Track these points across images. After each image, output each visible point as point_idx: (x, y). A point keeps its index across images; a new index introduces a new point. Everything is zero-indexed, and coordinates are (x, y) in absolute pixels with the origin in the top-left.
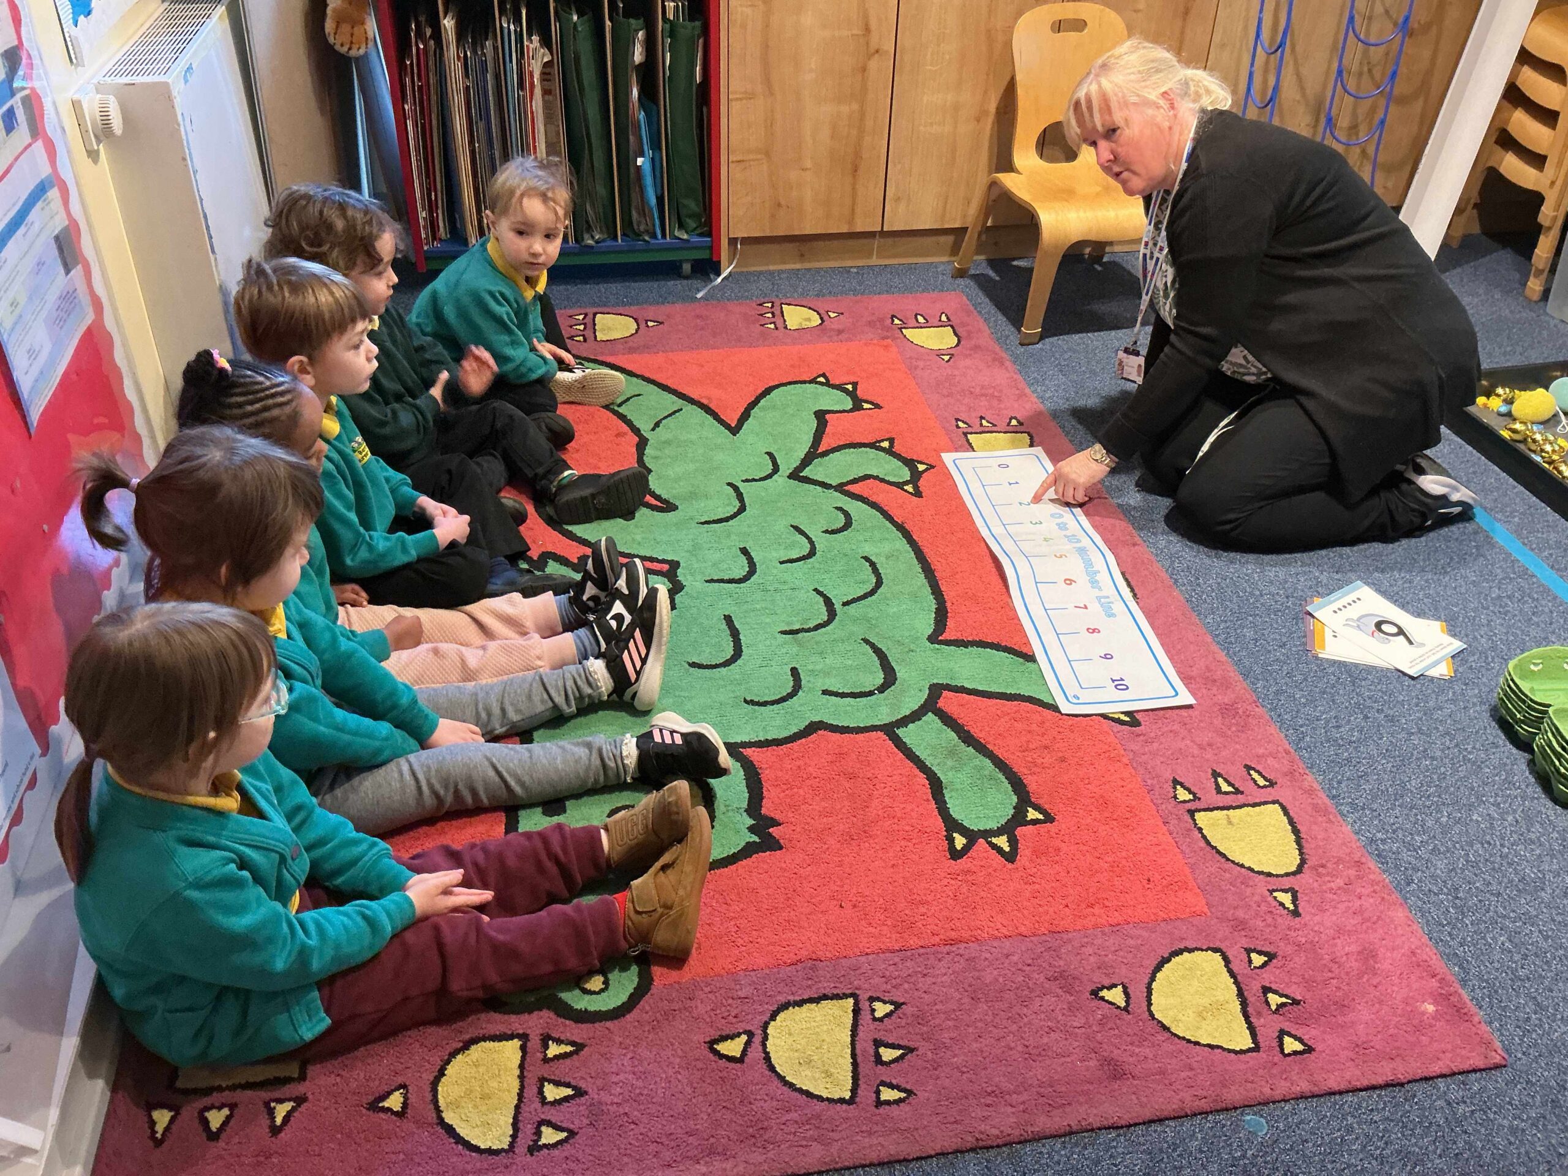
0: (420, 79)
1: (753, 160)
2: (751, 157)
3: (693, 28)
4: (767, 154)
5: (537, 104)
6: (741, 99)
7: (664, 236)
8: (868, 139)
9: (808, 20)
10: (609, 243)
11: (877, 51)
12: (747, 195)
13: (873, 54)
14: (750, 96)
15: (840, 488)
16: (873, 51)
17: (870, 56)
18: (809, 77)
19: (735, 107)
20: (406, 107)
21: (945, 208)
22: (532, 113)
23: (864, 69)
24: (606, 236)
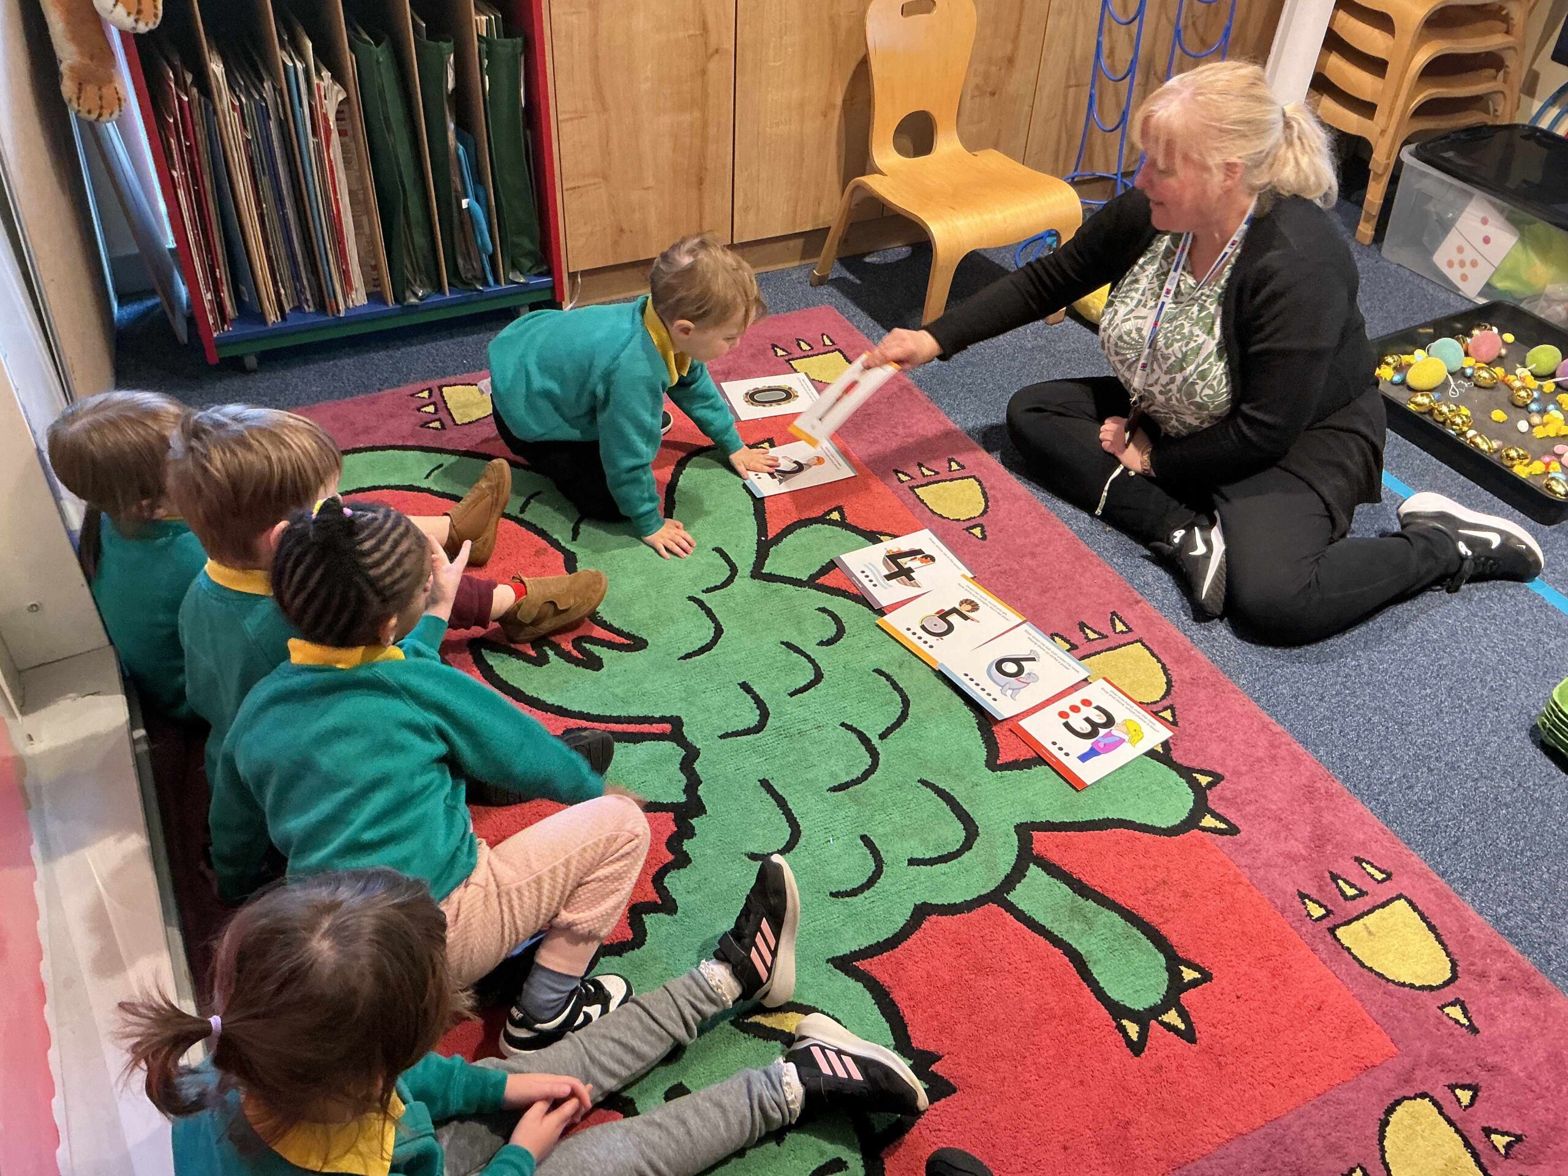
0: (187, 138)
1: (590, 185)
2: (587, 182)
3: (515, 46)
4: (605, 178)
5: (336, 151)
6: (572, 119)
7: (497, 281)
8: (712, 148)
9: (640, 23)
10: (437, 298)
11: (717, 51)
12: (585, 224)
13: (712, 55)
14: (581, 115)
15: (812, 582)
16: (711, 51)
17: (709, 57)
18: (645, 86)
19: (566, 128)
20: (175, 174)
21: (795, 212)
22: (330, 161)
23: (703, 72)
24: (429, 290)
